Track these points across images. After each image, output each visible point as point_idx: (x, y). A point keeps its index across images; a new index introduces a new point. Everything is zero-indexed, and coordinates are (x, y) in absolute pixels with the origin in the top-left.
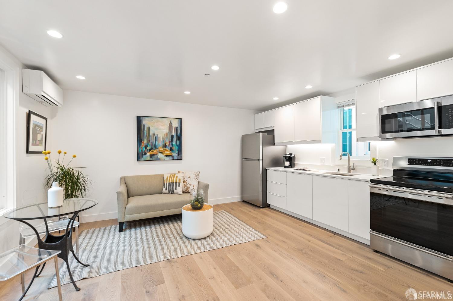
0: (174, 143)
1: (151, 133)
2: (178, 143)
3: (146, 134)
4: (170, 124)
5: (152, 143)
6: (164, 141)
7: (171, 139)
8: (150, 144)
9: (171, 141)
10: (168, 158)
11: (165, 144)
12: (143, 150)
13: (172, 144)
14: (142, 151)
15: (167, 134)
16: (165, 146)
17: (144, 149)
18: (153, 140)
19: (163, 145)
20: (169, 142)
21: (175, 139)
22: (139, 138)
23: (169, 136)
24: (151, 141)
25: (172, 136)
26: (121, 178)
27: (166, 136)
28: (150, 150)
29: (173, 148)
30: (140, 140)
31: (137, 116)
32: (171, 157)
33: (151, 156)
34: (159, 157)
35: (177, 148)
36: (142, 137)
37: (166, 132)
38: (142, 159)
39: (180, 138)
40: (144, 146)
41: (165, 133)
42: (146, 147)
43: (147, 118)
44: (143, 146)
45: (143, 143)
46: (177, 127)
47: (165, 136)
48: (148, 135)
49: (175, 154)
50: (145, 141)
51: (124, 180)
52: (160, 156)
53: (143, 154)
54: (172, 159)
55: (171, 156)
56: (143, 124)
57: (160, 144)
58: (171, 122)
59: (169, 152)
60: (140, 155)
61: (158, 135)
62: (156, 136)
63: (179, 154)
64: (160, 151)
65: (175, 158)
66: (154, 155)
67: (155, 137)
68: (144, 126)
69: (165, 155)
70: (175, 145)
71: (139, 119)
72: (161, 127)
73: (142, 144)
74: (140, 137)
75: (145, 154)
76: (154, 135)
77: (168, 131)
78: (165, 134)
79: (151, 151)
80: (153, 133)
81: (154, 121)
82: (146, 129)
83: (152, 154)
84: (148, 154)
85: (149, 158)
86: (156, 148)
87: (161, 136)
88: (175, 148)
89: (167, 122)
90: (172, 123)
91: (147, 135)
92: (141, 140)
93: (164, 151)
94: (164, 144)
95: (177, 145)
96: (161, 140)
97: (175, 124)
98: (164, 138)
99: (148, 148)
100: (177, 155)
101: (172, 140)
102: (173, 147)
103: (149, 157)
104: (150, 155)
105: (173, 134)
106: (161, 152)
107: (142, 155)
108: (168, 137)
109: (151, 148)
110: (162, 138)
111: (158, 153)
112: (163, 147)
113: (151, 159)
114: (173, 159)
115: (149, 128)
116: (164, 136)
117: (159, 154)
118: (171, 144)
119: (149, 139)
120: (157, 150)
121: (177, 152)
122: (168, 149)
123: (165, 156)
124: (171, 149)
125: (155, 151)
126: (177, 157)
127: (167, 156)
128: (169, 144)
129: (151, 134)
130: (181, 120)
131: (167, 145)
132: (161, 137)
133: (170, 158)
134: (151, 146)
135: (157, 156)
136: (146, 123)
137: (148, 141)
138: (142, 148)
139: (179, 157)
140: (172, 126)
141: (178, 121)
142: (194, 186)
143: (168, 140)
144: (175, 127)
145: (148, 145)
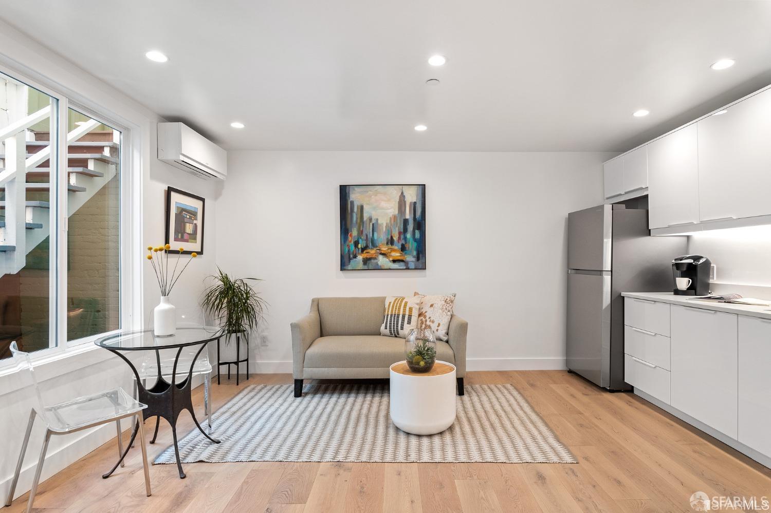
0: (409, 236)
1: (365, 217)
2: (417, 235)
3: (357, 219)
4: (400, 197)
5: (367, 236)
6: (389, 230)
7: (402, 227)
8: (364, 237)
9: (402, 231)
10: (396, 266)
11: (392, 237)
12: (352, 250)
13: (405, 238)
14: (349, 251)
15: (395, 217)
16: (391, 241)
17: (353, 248)
18: (368, 230)
19: (388, 239)
20: (400, 233)
21: (411, 227)
22: (343, 227)
23: (398, 221)
24: (364, 233)
25: (406, 222)
26: (313, 301)
27: (392, 222)
28: (363, 250)
29: (407, 246)
30: (345, 231)
31: (340, 186)
32: (402, 264)
33: (366, 261)
34: (380, 263)
35: (415, 244)
36: (349, 225)
37: (392, 213)
38: (349, 267)
39: (420, 224)
40: (352, 242)
41: (391, 215)
42: (356, 244)
43: (357, 189)
44: (350, 242)
45: (351, 235)
46: (415, 203)
47: (390, 221)
48: (361, 221)
49: (410, 258)
50: (355, 232)
51: (317, 304)
52: (382, 261)
53: (351, 256)
54: (405, 268)
55: (402, 261)
56: (351, 199)
57: (381, 237)
58: (402, 193)
59: (399, 254)
60: (346, 260)
61: (377, 220)
62: (374, 221)
63: (418, 259)
64: (382, 252)
65: (412, 265)
66: (370, 259)
67: (373, 224)
68: (352, 203)
69: (391, 259)
70: (411, 240)
71: (344, 191)
72: (383, 204)
73: (350, 238)
74: (346, 224)
75: (355, 257)
76: (370, 219)
77: (397, 212)
78: (391, 218)
79: (365, 251)
80: (368, 217)
81: (370, 192)
82: (355, 210)
83: (367, 258)
84: (360, 258)
85: (361, 266)
86: (374, 245)
87: (383, 222)
88: (412, 245)
89: (395, 193)
90: (405, 194)
91: (359, 221)
92: (348, 229)
93: (389, 251)
94: (389, 237)
95: (415, 240)
96: (384, 229)
97: (411, 196)
98: (390, 225)
99: (360, 246)
100: (414, 259)
101: (405, 230)
102: (406, 243)
103: (361, 263)
104: (364, 259)
105: (408, 216)
106: (384, 254)
107: (350, 259)
108: (397, 224)
109: (365, 245)
110: (386, 227)
111: (377, 256)
112: (387, 244)
113: (366, 267)
114: (408, 269)
115: (362, 208)
116: (388, 222)
117: (381, 257)
118: (402, 236)
119: (361, 229)
120: (375, 249)
121: (415, 253)
122: (397, 247)
123: (390, 261)
124: (403, 248)
125: (372, 252)
126: (415, 265)
127: (394, 261)
128: (399, 238)
129: (365, 219)
130: (423, 187)
131: (395, 239)
132: (382, 224)
134: (365, 242)
135: (376, 261)
136: (355, 197)
137: (361, 233)
138: (349, 246)
139: (420, 265)
140: (405, 202)
141: (418, 190)
142: (439, 324)
143: (397, 229)
144: (411, 203)
145: (360, 241)
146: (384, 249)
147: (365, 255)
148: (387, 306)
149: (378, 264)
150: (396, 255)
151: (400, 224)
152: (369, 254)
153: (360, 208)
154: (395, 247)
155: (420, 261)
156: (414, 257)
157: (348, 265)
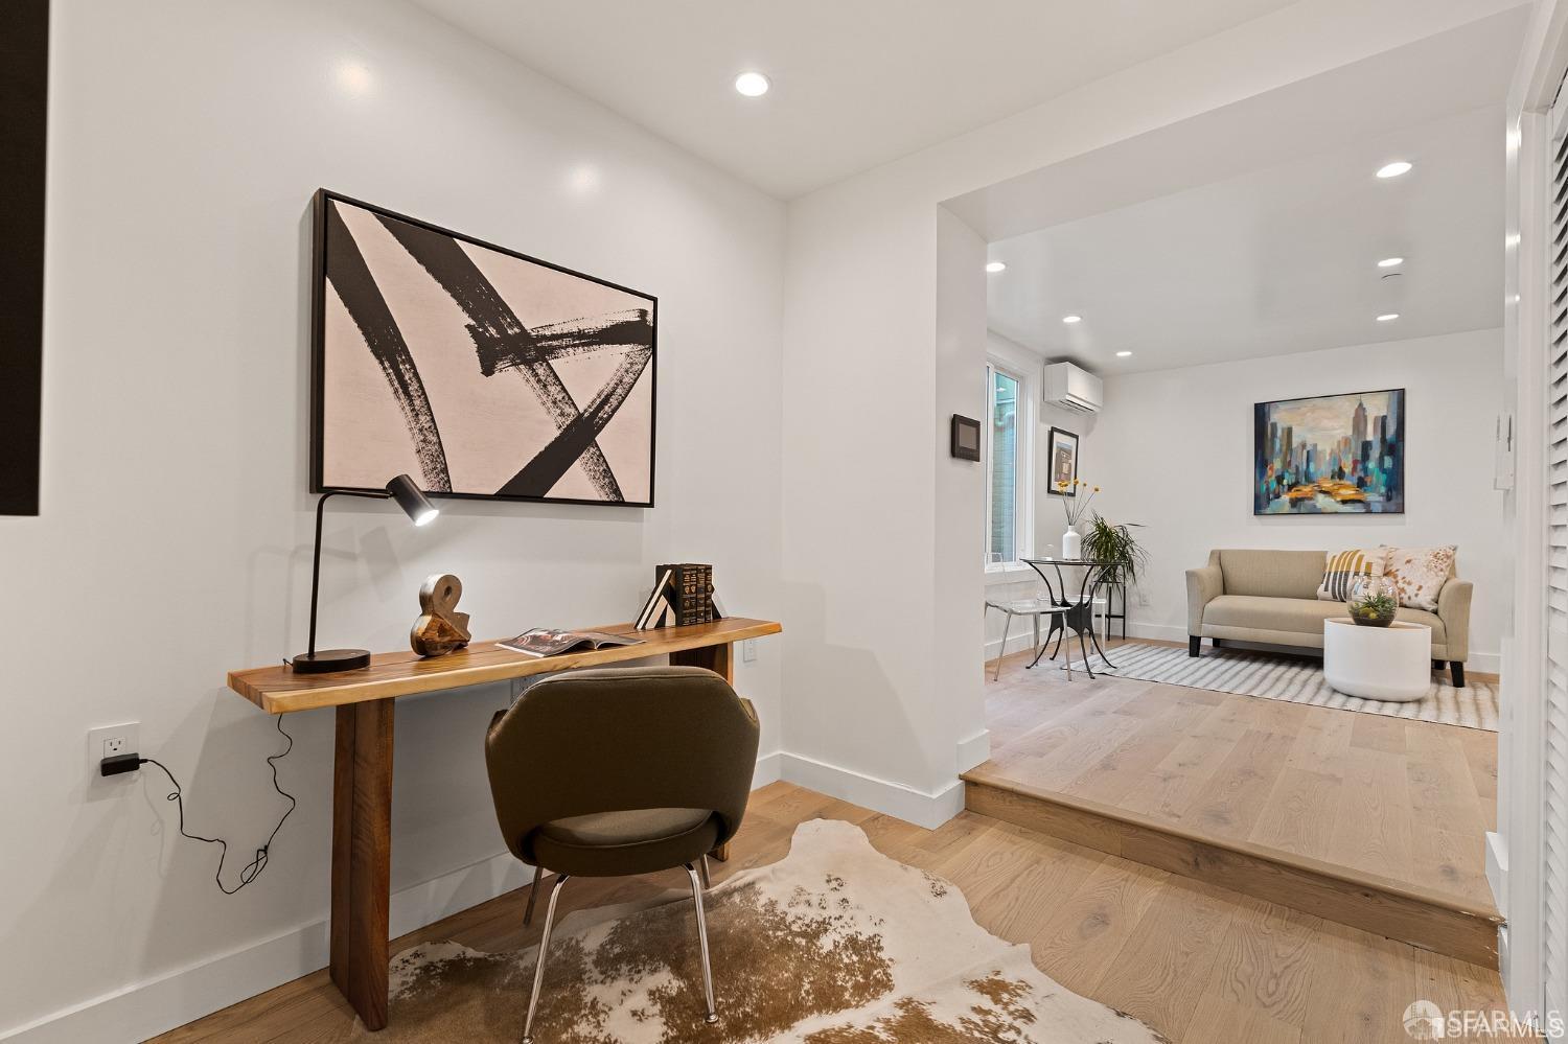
0: (1372, 465)
1: (1296, 442)
2: (1388, 462)
3: (1281, 446)
4: (1357, 411)
5: (1297, 468)
6: (1336, 458)
7: (1360, 452)
8: (1292, 470)
9: (1359, 458)
10: (1348, 508)
11: (1341, 468)
12: (1272, 489)
13: (1365, 469)
14: (1268, 489)
15: (1347, 441)
16: (1339, 474)
17: (1274, 485)
18: (1300, 460)
19: (1333, 471)
20: (1355, 462)
21: (1375, 453)
22: (1260, 457)
23: (1353, 444)
24: (1293, 465)
25: (1366, 446)
26: (1212, 553)
27: (1342, 447)
28: (1290, 487)
29: (1368, 480)
30: (1262, 462)
31: (1255, 404)
32: (1359, 505)
33: (1294, 503)
34: (1319, 505)
35: (1383, 477)
36: (1268, 456)
37: (1342, 435)
38: (1268, 511)
39: (1394, 448)
40: (1273, 478)
41: (1339, 438)
42: (1280, 479)
43: (1281, 406)
44: (1271, 476)
45: (1271, 468)
46: (1384, 418)
47: (1339, 446)
48: (1287, 449)
49: (1374, 497)
50: (1277, 464)
51: (1218, 557)
52: (1322, 501)
53: (1271, 496)
54: (1364, 511)
55: (1360, 501)
56: (1272, 421)
57: (1322, 469)
58: (1361, 405)
59: (1353, 492)
60: (1263, 500)
61: (1315, 446)
62: (1309, 448)
63: (1389, 499)
64: (1323, 489)
65: (1377, 507)
66: (1302, 499)
67: (1308, 452)
68: (1274, 426)
69: (1339, 499)
70: (1377, 471)
71: (1261, 412)
72: (1326, 423)
73: (1269, 472)
74: (1264, 453)
75: (1278, 496)
76: (1304, 446)
77: (1350, 432)
78: (1339, 442)
79: (1295, 489)
80: (1300, 441)
81: (1303, 409)
82: (1279, 433)
83: (1297, 498)
84: (1286, 498)
85: (1287, 508)
86: (1309, 479)
87: (1326, 448)
88: (1377, 479)
89: (1349, 408)
90: (1365, 406)
91: (1284, 448)
92: (1266, 461)
93: (1336, 487)
94: (1337, 469)
95: (1383, 470)
96: (1328, 458)
97: (1377, 408)
98: (1337, 452)
99: (1285, 482)
100: (1381, 499)
101: (1365, 456)
102: (1366, 475)
103: (1288, 505)
104: (1291, 499)
105: (1370, 437)
106: (1326, 493)
107: (1269, 500)
108: (1350, 449)
109: (1294, 481)
110: (1331, 454)
111: (1315, 495)
112: (1332, 477)
113: (1295, 510)
114: (1369, 512)
115: (1289, 431)
116: (1335, 447)
117: (1321, 497)
118: (1359, 467)
119: (1288, 459)
120: (1311, 485)
121: (1383, 490)
122: (1350, 481)
123: (1338, 502)
124: (1361, 484)
125: (1306, 490)
126: (1383, 506)
127: (1344, 502)
128: (1354, 469)
129: (1294, 445)
130: (1401, 394)
131: (1347, 470)
132: (1325, 450)
133: (1359, 508)
134: (1294, 476)
135: (1311, 502)
136: (1279, 418)
137: (1287, 464)
138: (1267, 483)
139: (1392, 506)
140: (1365, 417)
141: (1389, 398)
142: (1420, 588)
143: (1350, 456)
144: (1376, 418)
145: (1286, 475)
146: (1327, 485)
147: (1294, 494)
148: (1329, 561)
149: (1315, 506)
150: (1349, 493)
151: (1356, 449)
152: (1299, 493)
153: (1286, 431)
154: (1344, 482)
155: (1392, 502)
156: (1382, 495)
157: (1265, 508)
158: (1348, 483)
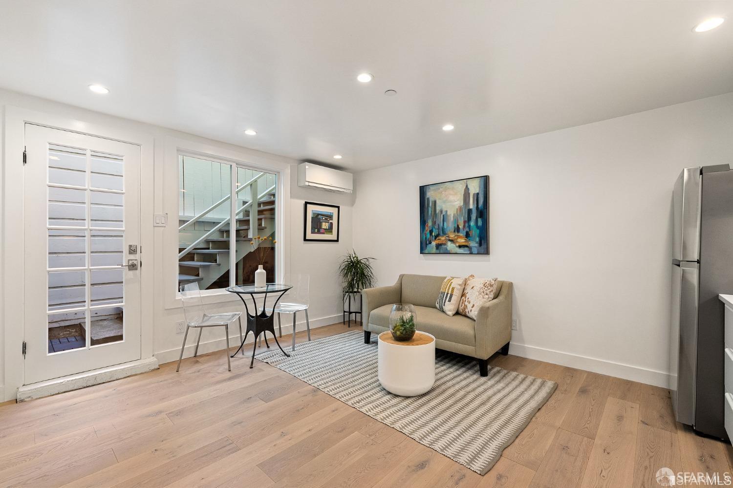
0: (472, 224)
1: (438, 209)
2: (480, 223)
3: (431, 211)
4: (465, 190)
5: (439, 225)
6: (456, 220)
7: (467, 216)
8: (436, 227)
9: (466, 219)
10: (462, 250)
11: (458, 225)
12: (428, 238)
13: (469, 226)
14: (426, 238)
15: (460, 208)
16: (457, 229)
17: (428, 236)
18: (440, 221)
19: (455, 227)
20: (465, 222)
21: (474, 216)
22: (422, 219)
23: (464, 211)
24: (437, 224)
25: (470, 211)
27: (459, 212)
28: (436, 237)
29: (470, 233)
30: (423, 222)
31: (420, 187)
32: (466, 248)
33: (438, 246)
34: (448, 249)
35: (478, 231)
36: (426, 218)
37: (459, 205)
38: (426, 251)
39: (483, 213)
40: (428, 231)
41: (457, 207)
42: (431, 232)
43: (432, 188)
44: (427, 231)
45: (427, 226)
46: (478, 194)
47: (457, 212)
48: (434, 214)
49: (473, 244)
50: (430, 223)
52: (450, 246)
53: (428, 242)
54: (469, 252)
55: (467, 246)
56: (427, 197)
57: (450, 226)
58: (467, 186)
59: (464, 241)
60: (424, 245)
61: (446, 211)
62: (444, 213)
63: (480, 244)
64: (450, 239)
65: (475, 250)
66: (441, 245)
67: (443, 215)
68: (428, 199)
69: (457, 245)
70: (475, 228)
71: (423, 190)
72: (451, 198)
73: (427, 228)
74: (424, 217)
75: (430, 243)
76: (441, 212)
77: (462, 204)
78: (457, 209)
79: (438, 238)
80: (440, 209)
81: (441, 189)
82: (430, 205)
83: (439, 244)
84: (434, 243)
85: (434, 250)
86: (444, 233)
87: (451, 213)
88: (475, 232)
89: (461, 187)
90: (469, 187)
92: (425, 221)
93: (456, 237)
95: (478, 227)
96: (452, 219)
97: (475, 188)
98: (456, 215)
99: (433, 234)
100: (477, 245)
101: (469, 219)
102: (470, 230)
103: (435, 248)
104: (436, 244)
105: (471, 207)
106: (452, 241)
107: (427, 245)
108: (462, 214)
109: (437, 233)
110: (453, 217)
111: (447, 242)
112: (454, 231)
113: (438, 252)
114: (471, 253)
115: (435, 202)
116: (455, 213)
117: (449, 243)
118: (467, 225)
119: (435, 220)
120: (445, 236)
121: (478, 239)
122: (462, 234)
123: (457, 247)
124: (467, 235)
125: (443, 239)
126: (478, 250)
127: (460, 247)
128: (464, 226)
129: (437, 212)
130: (486, 179)
131: (461, 227)
132: (451, 215)
133: (466, 250)
134: (437, 230)
135: (445, 246)
136: (430, 194)
137: (434, 223)
138: (426, 234)
139: (482, 250)
140: (469, 194)
141: (480, 181)
143: (463, 218)
144: (474, 194)
145: (434, 229)
146: (452, 236)
147: (437, 242)
149: (447, 249)
150: (462, 241)
151: (465, 214)
152: (439, 241)
153: (434, 203)
154: (461, 234)
155: (482, 247)
156: (477, 243)
157: (425, 249)
158: (461, 235)
